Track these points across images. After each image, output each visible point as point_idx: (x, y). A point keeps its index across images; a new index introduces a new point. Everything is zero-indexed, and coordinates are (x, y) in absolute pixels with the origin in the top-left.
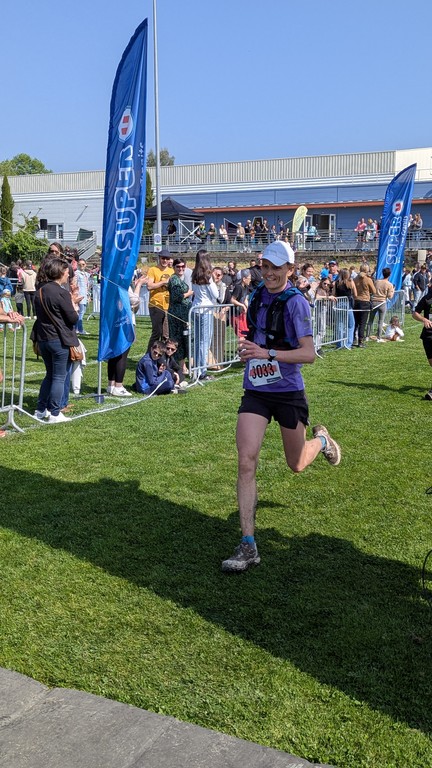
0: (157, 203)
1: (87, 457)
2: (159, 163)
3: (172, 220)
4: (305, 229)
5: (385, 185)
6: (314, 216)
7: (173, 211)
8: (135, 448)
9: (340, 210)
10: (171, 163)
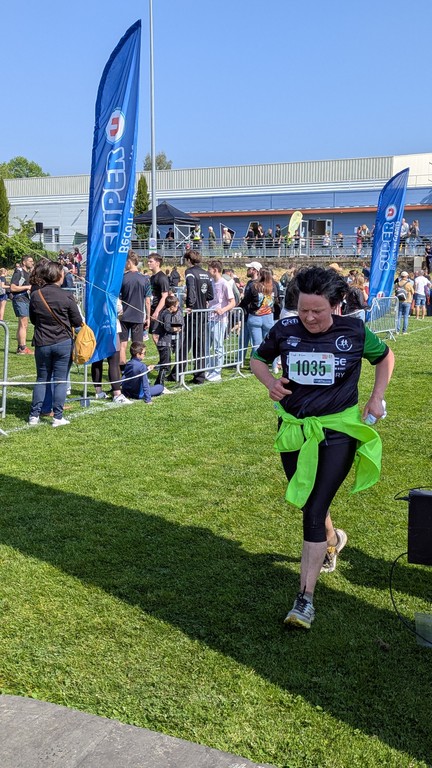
0: (153, 207)
1: (68, 460)
3: (168, 225)
5: (378, 191)
6: (310, 221)
7: (169, 215)
8: (116, 452)
9: (336, 216)
10: (169, 167)
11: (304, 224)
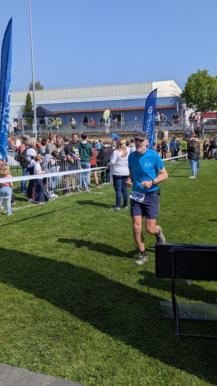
0: (34, 109)
2: (34, 89)
3: (42, 117)
4: (109, 121)
5: (145, 99)
6: (113, 114)
7: (42, 113)
10: (42, 89)
11: (110, 116)
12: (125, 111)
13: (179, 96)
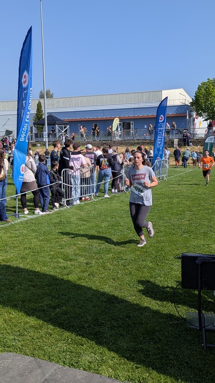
0: (45, 116)
1: (11, 245)
2: (45, 97)
3: (53, 125)
4: (119, 129)
5: (156, 107)
6: (123, 123)
7: (53, 120)
9: (136, 120)
10: (52, 97)
11: (120, 124)
12: (135, 120)
13: (189, 104)
